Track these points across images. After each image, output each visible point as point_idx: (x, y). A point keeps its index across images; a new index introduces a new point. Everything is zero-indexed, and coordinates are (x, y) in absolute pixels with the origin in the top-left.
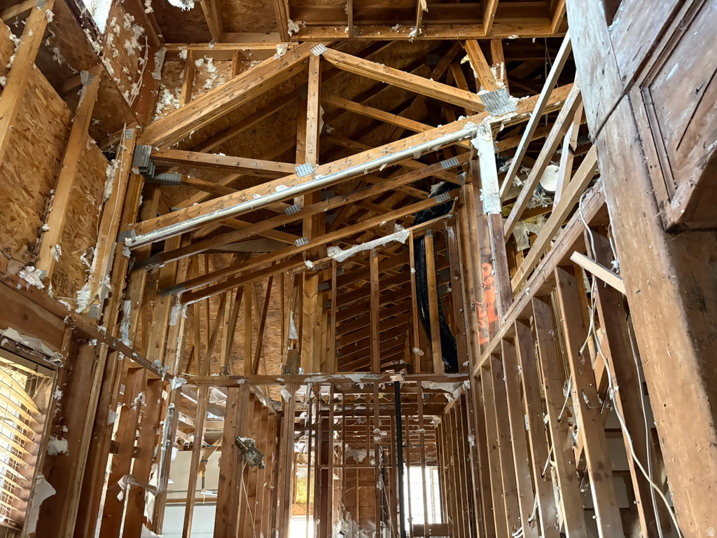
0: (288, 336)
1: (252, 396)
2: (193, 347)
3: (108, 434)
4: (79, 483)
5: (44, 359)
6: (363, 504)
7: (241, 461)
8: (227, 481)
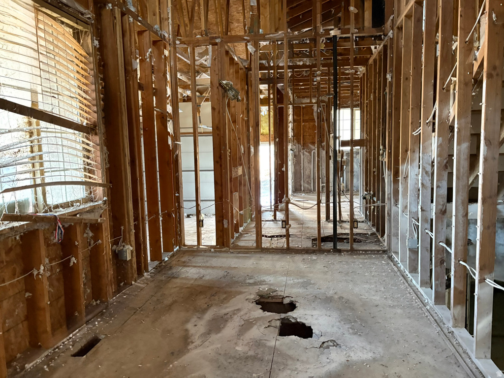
0: (250, 3)
1: (227, 53)
2: (179, 25)
3: (135, 75)
4: (124, 106)
5: (80, 15)
6: (305, 134)
7: (224, 97)
8: (217, 110)
